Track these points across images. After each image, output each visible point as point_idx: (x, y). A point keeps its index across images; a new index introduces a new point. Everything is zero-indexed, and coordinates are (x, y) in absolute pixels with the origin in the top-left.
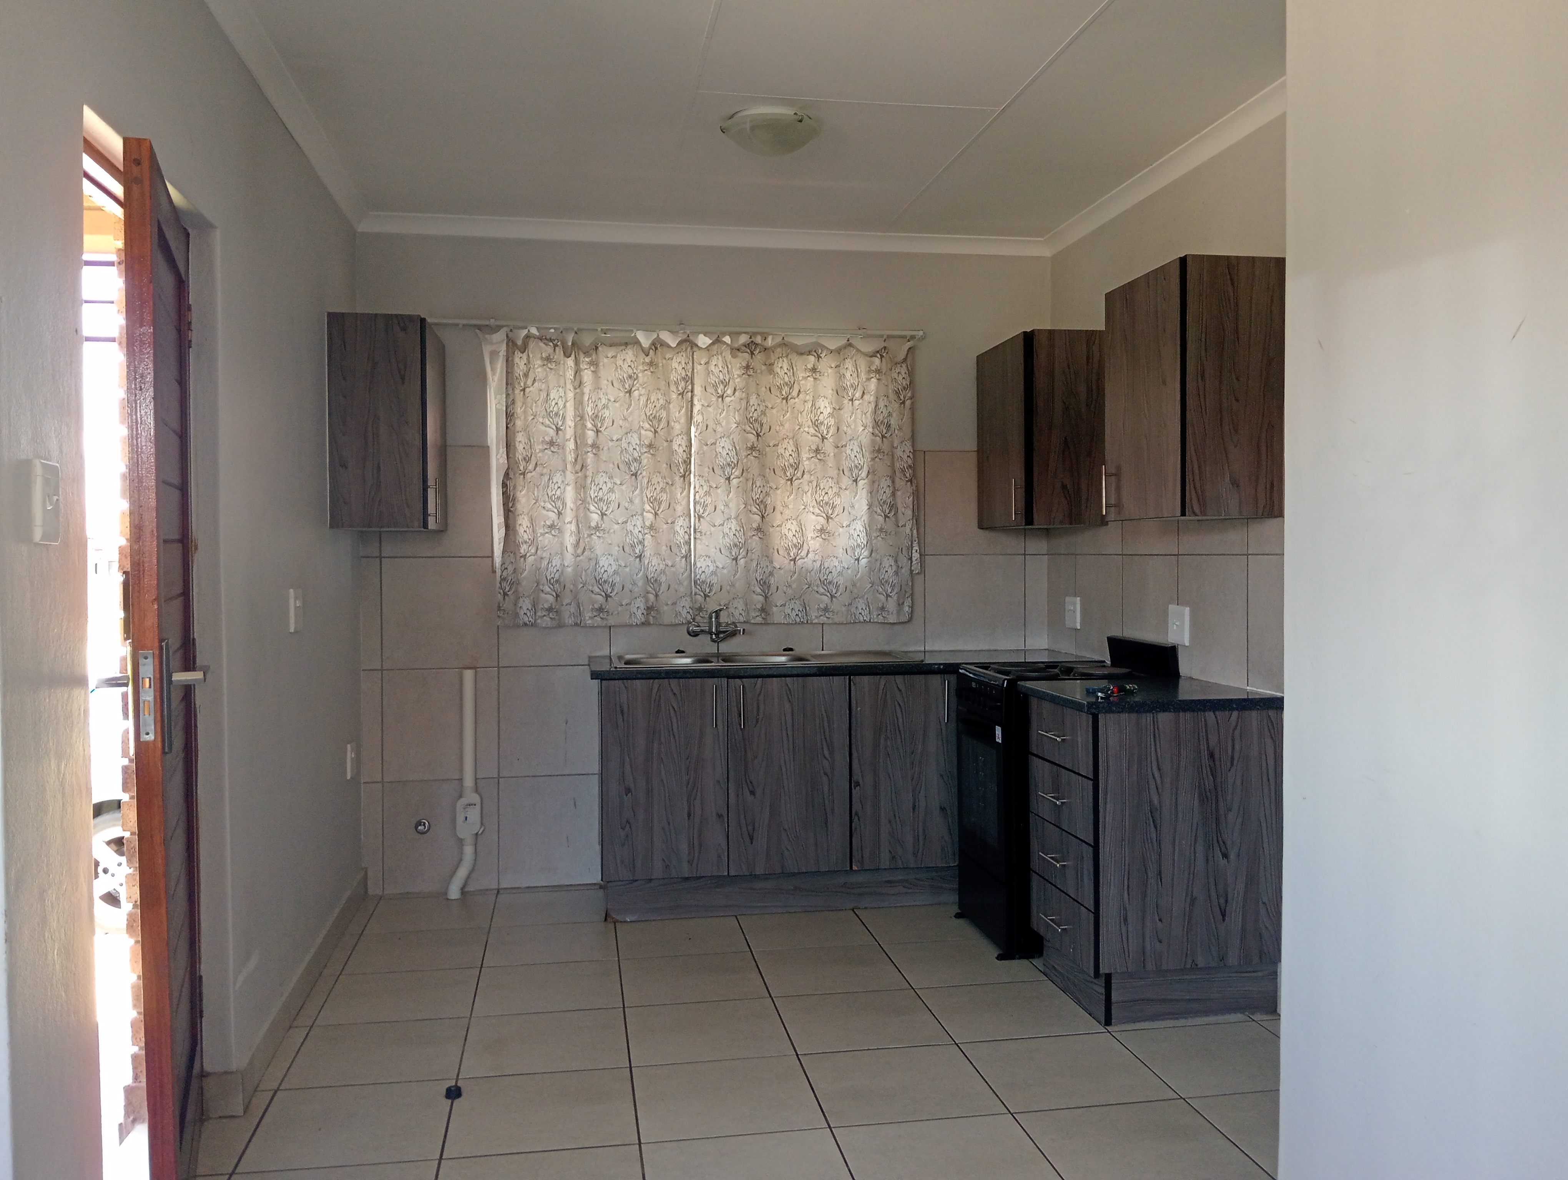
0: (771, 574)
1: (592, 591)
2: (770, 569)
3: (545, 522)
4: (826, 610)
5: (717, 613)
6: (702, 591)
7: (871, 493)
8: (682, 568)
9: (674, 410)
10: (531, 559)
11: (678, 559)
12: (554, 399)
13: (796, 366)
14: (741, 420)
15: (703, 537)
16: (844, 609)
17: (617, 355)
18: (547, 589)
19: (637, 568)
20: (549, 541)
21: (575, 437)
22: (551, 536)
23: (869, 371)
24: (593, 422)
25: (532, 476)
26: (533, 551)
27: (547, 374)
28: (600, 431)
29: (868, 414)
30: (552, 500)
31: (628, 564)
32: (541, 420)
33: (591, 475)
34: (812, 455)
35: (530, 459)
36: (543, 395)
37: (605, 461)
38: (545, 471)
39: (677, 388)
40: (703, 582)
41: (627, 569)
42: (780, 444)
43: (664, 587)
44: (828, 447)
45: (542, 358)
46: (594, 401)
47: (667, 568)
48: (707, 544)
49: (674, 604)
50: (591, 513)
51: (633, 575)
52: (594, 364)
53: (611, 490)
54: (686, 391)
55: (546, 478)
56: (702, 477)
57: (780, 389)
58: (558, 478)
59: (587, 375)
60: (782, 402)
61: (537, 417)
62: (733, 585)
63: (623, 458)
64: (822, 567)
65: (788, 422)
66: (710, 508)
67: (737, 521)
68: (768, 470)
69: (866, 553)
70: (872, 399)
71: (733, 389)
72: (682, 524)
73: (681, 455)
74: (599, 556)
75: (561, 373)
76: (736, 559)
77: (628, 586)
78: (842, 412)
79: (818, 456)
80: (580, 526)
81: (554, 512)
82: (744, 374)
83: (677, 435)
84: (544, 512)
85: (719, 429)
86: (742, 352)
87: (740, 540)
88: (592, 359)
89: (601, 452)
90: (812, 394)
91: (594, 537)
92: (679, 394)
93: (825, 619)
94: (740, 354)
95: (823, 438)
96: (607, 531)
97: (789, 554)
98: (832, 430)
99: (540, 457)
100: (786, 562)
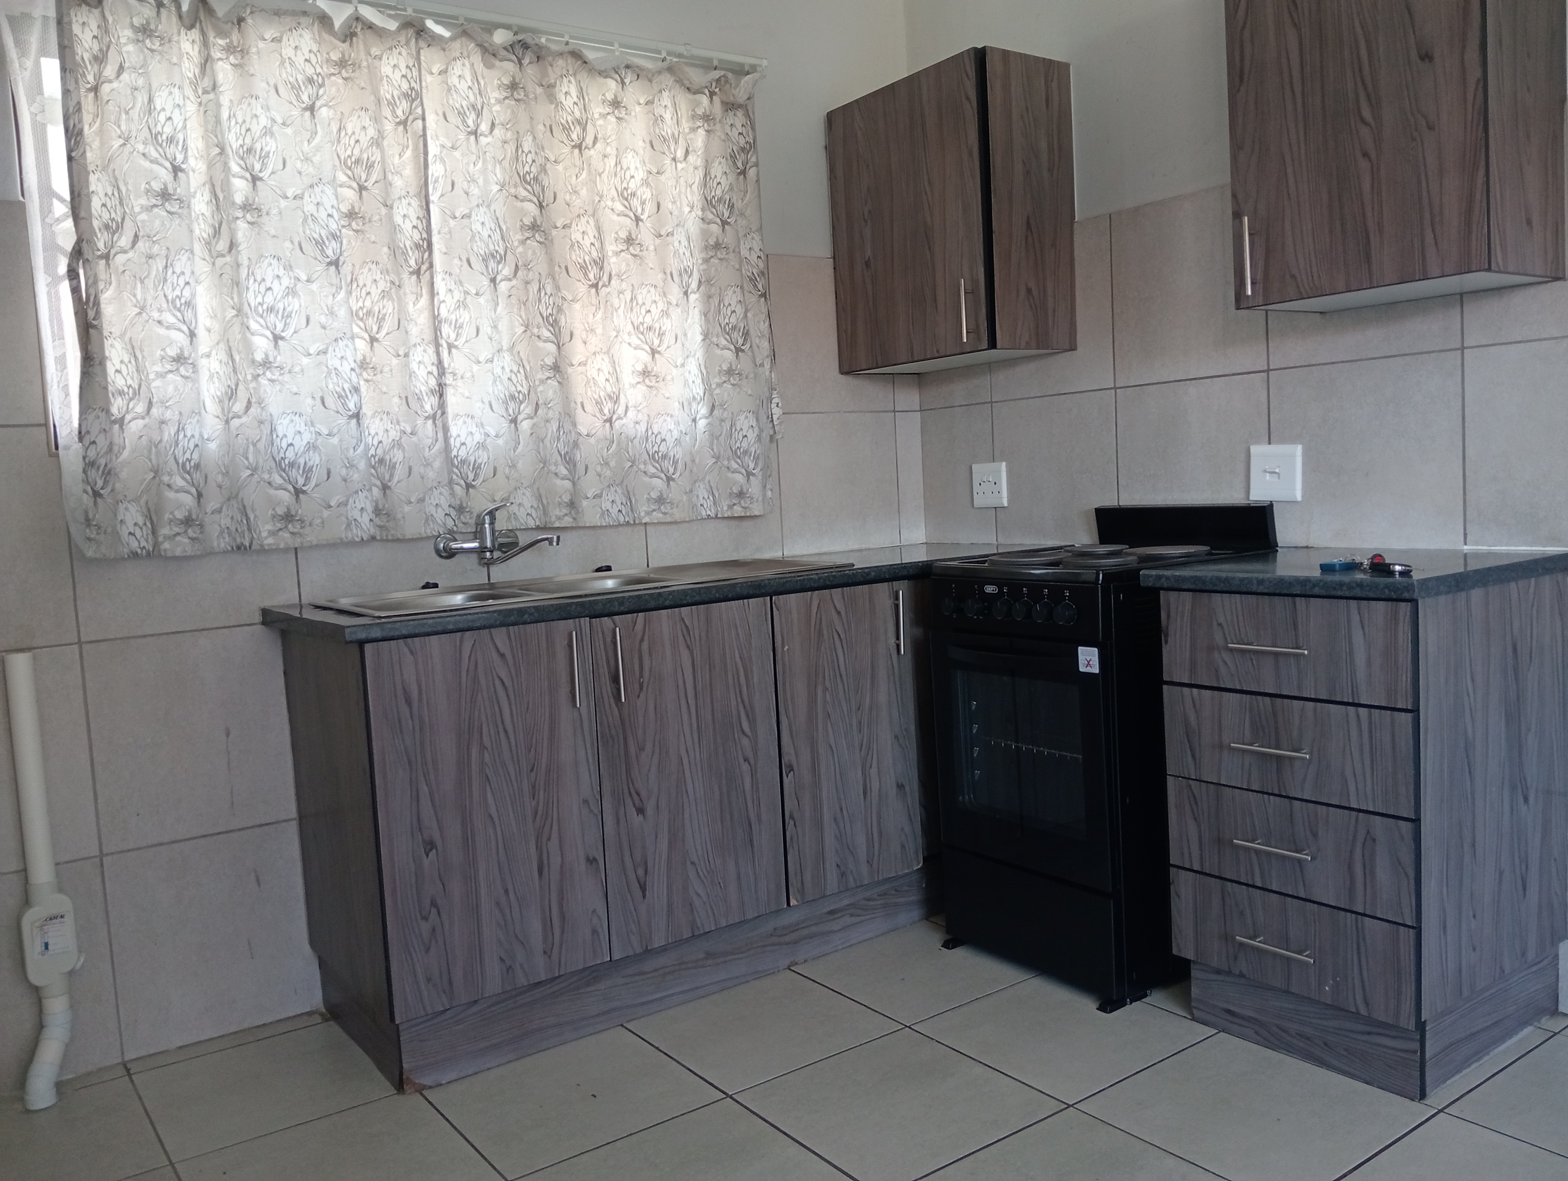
0: (576, 445)
1: (269, 483)
2: (573, 436)
3: (163, 350)
4: (660, 500)
5: (492, 513)
6: (462, 478)
7: (705, 315)
8: (428, 438)
9: (390, 153)
10: (134, 427)
11: (420, 421)
12: (163, 109)
13: (588, 94)
14: (507, 178)
15: (460, 383)
16: (685, 498)
17: (281, 37)
18: (179, 482)
19: (353, 438)
20: (176, 389)
21: (213, 186)
22: (179, 378)
23: (694, 117)
24: (242, 163)
25: (129, 260)
26: (140, 408)
27: (145, 60)
28: (261, 179)
29: (695, 187)
30: (175, 307)
31: (335, 431)
32: (141, 147)
33: (246, 262)
34: (621, 247)
35: (120, 226)
36: (141, 98)
37: (274, 236)
38: (156, 249)
39: (393, 112)
40: (463, 462)
41: (335, 440)
42: (574, 225)
43: (400, 472)
44: (645, 235)
45: (132, 26)
46: (240, 121)
47: (405, 438)
48: (467, 394)
49: (421, 500)
50: (253, 334)
51: (347, 449)
52: (238, 51)
53: (291, 292)
54: (411, 118)
55: (160, 264)
56: (450, 274)
57: (566, 129)
58: (181, 263)
59: (224, 70)
60: (572, 152)
61: (132, 141)
62: (513, 466)
63: (308, 232)
64: (650, 433)
65: (585, 188)
66: (468, 331)
67: (512, 354)
68: (557, 268)
69: (703, 411)
70: (699, 162)
71: (490, 123)
72: (420, 358)
73: (409, 233)
74: (275, 418)
75: (175, 60)
76: (514, 421)
77: (339, 471)
78: (662, 178)
79: (631, 248)
80: (237, 358)
81: (183, 332)
82: (506, 98)
83: (400, 198)
84: (162, 331)
85: (475, 191)
86: (501, 60)
87: (519, 388)
88: (231, 42)
89: (265, 219)
90: (614, 144)
91: (263, 381)
92: (399, 123)
93: (661, 515)
94: (497, 63)
95: (638, 219)
96: (287, 370)
97: (601, 411)
98: (650, 208)
99: (143, 221)
100: (599, 424)
